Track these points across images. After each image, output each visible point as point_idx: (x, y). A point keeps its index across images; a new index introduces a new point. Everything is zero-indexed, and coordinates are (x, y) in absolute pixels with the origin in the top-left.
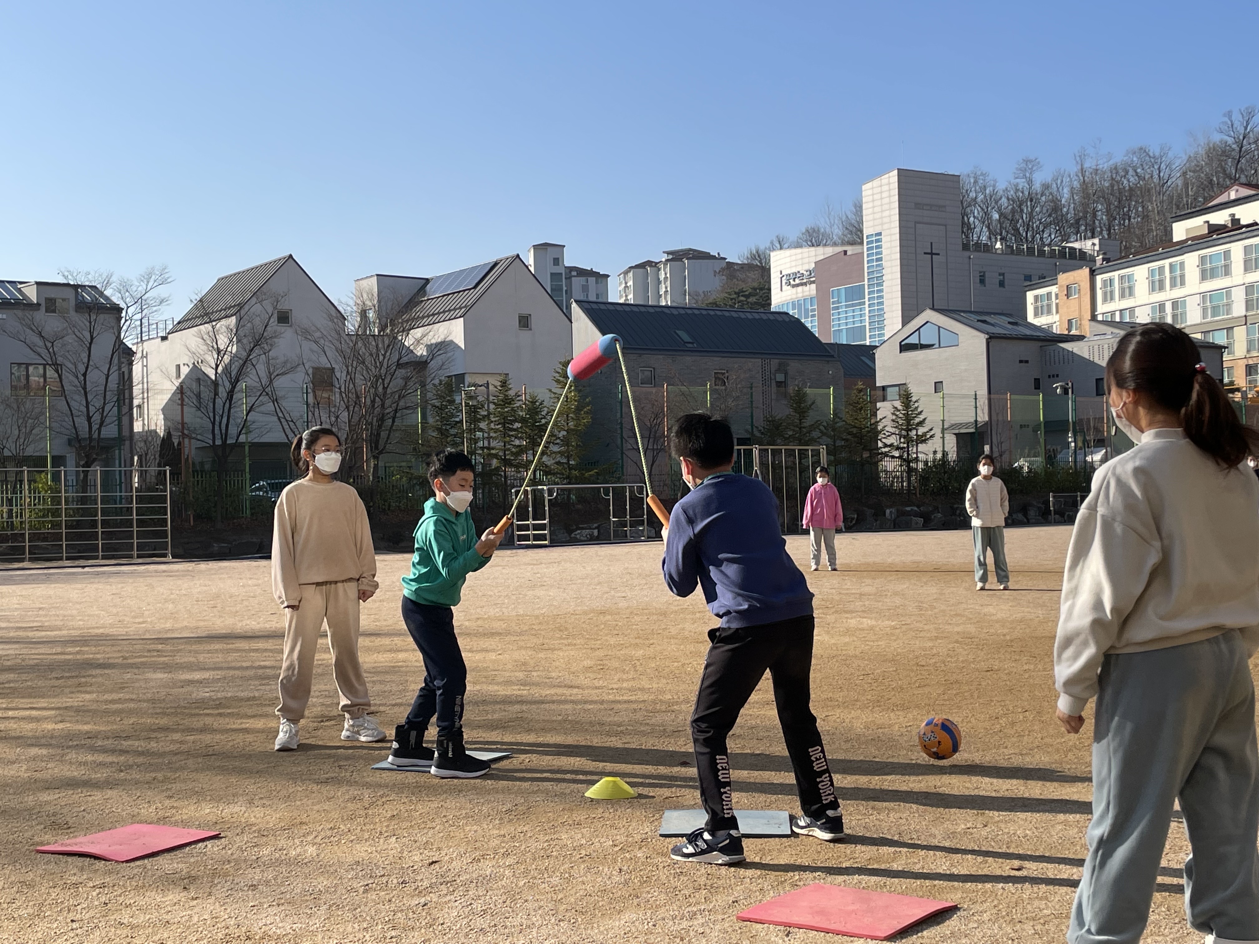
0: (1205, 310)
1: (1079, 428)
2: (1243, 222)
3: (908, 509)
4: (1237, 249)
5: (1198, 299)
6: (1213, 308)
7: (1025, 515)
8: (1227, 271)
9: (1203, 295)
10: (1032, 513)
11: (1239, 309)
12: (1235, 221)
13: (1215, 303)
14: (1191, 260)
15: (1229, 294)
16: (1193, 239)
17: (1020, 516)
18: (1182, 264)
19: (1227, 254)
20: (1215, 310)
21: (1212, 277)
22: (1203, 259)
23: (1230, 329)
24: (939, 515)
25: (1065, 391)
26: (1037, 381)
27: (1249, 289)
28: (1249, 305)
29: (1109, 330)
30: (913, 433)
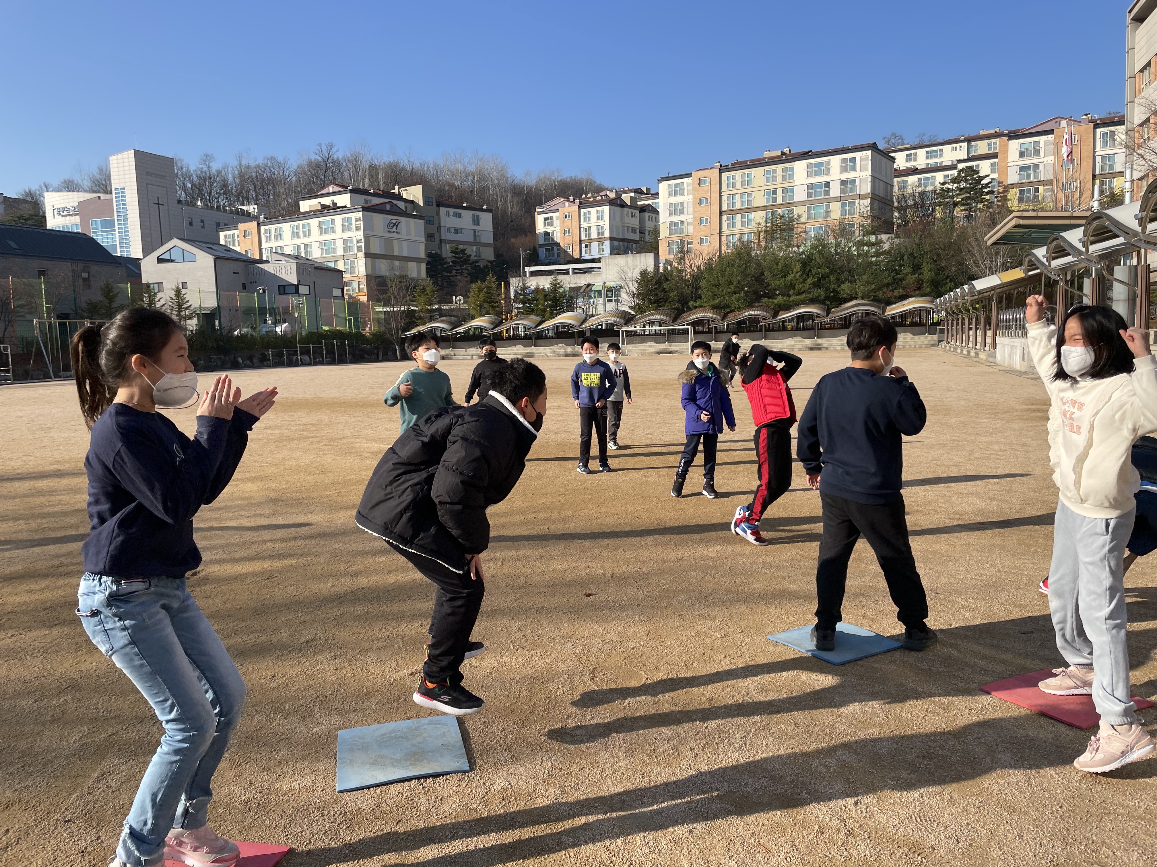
0: (322, 250)
1: (273, 312)
2: (339, 205)
4: (338, 219)
5: (318, 244)
6: (326, 250)
7: (251, 362)
8: (333, 230)
9: (321, 242)
10: (255, 360)
11: (340, 252)
12: (335, 204)
13: (328, 247)
14: (314, 222)
15: (334, 243)
16: (314, 211)
17: (248, 362)
18: (309, 224)
19: (333, 221)
21: (325, 233)
22: (320, 223)
23: (335, 261)
24: (202, 362)
25: (264, 292)
26: (244, 285)
27: (345, 241)
28: (345, 249)
29: (283, 258)
30: (183, 313)
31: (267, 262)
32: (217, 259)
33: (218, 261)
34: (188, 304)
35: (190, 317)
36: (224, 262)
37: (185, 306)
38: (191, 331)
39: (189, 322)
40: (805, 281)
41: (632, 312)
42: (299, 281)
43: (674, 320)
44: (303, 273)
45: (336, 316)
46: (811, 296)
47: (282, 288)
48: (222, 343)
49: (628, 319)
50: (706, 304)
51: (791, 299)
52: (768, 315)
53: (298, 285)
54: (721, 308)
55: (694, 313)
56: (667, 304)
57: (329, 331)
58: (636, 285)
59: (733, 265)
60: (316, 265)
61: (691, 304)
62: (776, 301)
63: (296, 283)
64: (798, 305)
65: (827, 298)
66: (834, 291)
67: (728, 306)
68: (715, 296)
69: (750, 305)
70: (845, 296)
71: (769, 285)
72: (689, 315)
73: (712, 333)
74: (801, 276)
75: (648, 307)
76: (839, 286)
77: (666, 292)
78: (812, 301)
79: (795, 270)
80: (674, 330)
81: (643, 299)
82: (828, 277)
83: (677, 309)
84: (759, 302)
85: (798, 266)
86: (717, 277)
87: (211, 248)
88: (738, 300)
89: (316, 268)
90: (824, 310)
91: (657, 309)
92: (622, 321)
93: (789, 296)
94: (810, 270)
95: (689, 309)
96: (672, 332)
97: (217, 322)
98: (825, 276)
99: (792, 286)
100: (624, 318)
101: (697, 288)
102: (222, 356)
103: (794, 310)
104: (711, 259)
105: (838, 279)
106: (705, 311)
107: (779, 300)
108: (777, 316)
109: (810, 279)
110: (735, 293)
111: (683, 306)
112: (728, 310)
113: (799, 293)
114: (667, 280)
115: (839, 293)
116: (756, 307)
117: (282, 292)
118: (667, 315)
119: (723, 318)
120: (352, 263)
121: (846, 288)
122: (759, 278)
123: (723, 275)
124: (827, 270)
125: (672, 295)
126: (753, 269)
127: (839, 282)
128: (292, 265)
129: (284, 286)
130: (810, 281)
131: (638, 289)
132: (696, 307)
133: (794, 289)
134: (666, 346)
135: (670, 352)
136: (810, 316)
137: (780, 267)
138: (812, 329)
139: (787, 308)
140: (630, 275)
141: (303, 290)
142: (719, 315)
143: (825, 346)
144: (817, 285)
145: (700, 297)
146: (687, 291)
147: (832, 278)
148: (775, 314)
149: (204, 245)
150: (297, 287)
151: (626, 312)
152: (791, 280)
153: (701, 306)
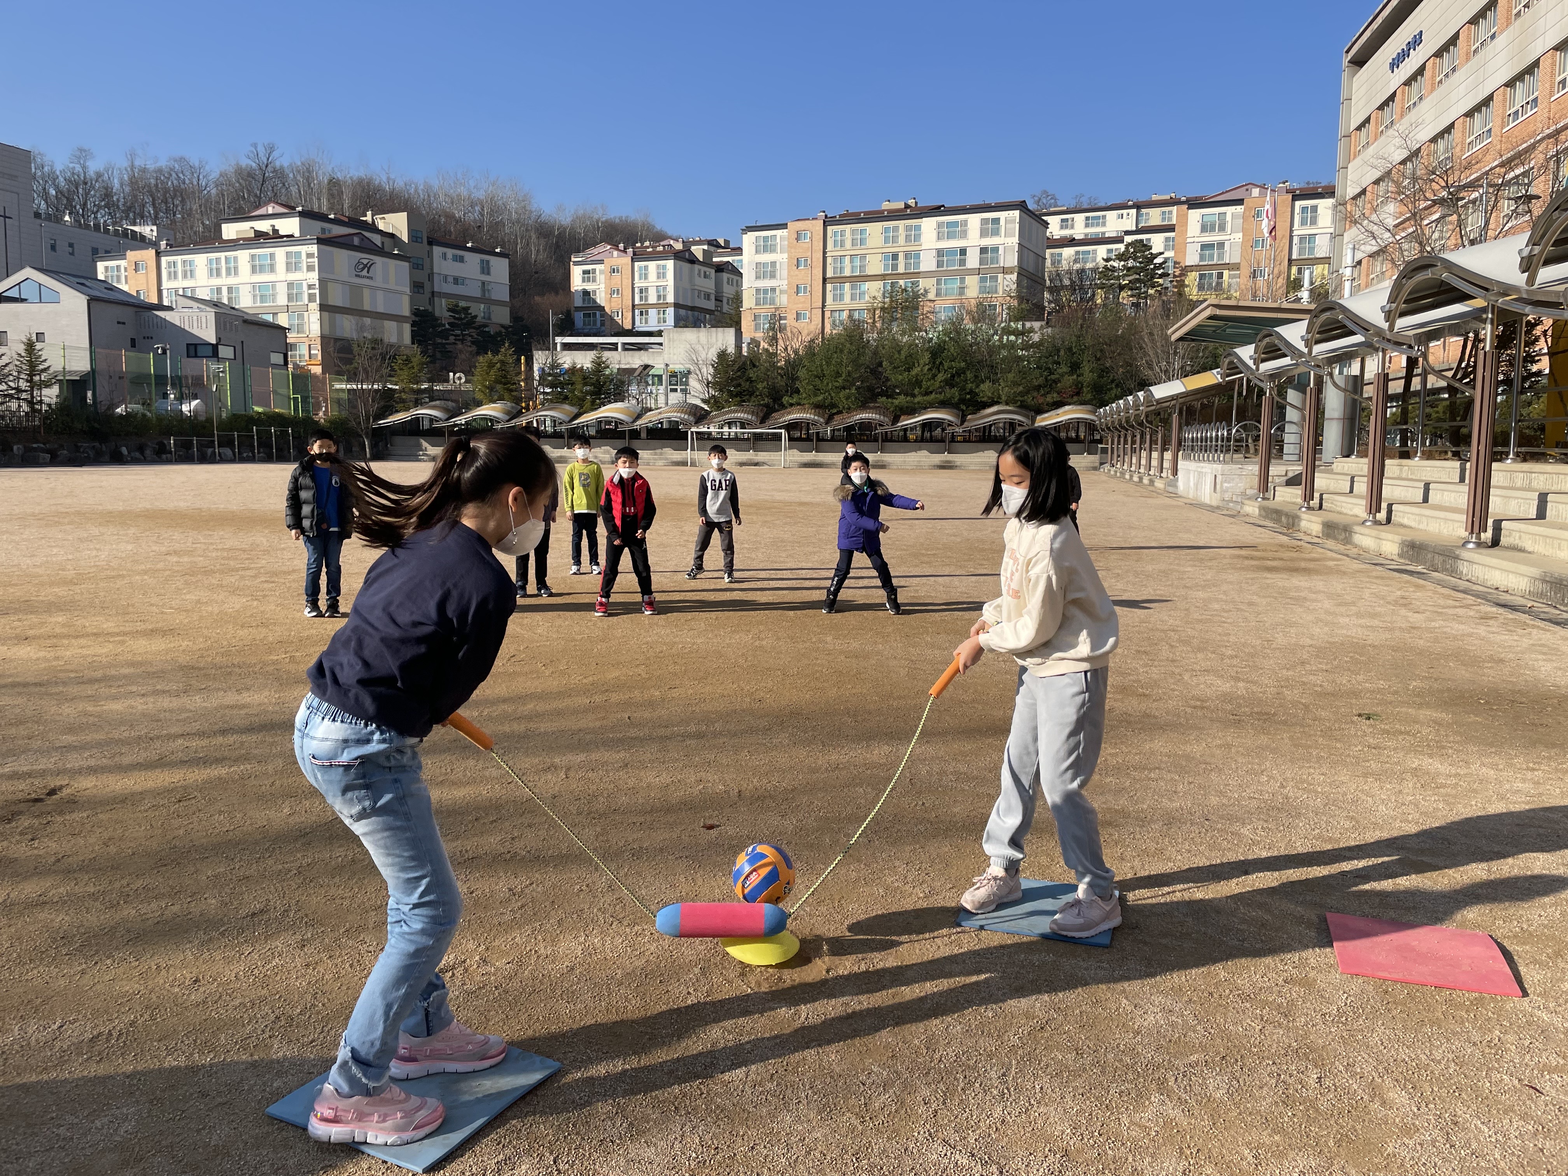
0: (254, 296)
1: (177, 382)
2: (281, 233)
3: (35, 445)
4: (280, 253)
5: (249, 288)
6: (261, 296)
7: (142, 453)
8: (272, 269)
9: (254, 285)
10: (148, 452)
11: (282, 300)
12: (275, 231)
13: (264, 293)
14: (243, 256)
15: (274, 287)
16: (244, 239)
17: (137, 455)
18: (236, 258)
19: (272, 256)
20: (263, 298)
21: (261, 272)
22: (253, 257)
23: (275, 314)
24: (65, 452)
25: (164, 351)
26: (133, 341)
27: (290, 285)
28: (290, 297)
29: (195, 305)
30: (37, 378)
31: (170, 308)
32: (92, 301)
33: (93, 304)
34: (46, 365)
35: (48, 384)
36: (103, 305)
37: (41, 367)
38: (49, 405)
39: (45, 391)
40: (934, 376)
41: (706, 407)
42: (219, 339)
43: (763, 421)
44: (225, 329)
45: (275, 392)
46: (941, 397)
47: (192, 349)
48: (96, 425)
49: (700, 416)
50: (805, 402)
51: (916, 400)
52: (886, 419)
53: (217, 344)
54: (826, 407)
55: (789, 413)
56: (753, 399)
57: (264, 413)
58: (711, 370)
59: (842, 351)
60: (246, 317)
61: (785, 400)
62: (896, 402)
63: (214, 342)
64: (924, 408)
65: (962, 401)
66: (971, 392)
67: (833, 406)
68: (817, 390)
69: (863, 406)
70: (985, 399)
71: (887, 379)
72: (783, 415)
73: (812, 440)
74: (930, 369)
75: (727, 401)
76: (978, 386)
77: (751, 382)
78: (943, 404)
79: (921, 362)
80: (762, 433)
81: (721, 390)
82: (964, 373)
83: (767, 406)
84: (876, 402)
85: (927, 356)
86: (821, 365)
87: (82, 284)
88: (847, 398)
89: (246, 321)
90: (957, 416)
91: (739, 404)
92: (692, 419)
93: (914, 396)
94: (941, 363)
95: (783, 407)
96: (758, 437)
97: (89, 394)
98: (960, 372)
99: (918, 383)
100: (694, 415)
101: (794, 379)
102: (97, 444)
103: (920, 414)
104: (812, 341)
105: (976, 377)
106: (804, 411)
107: (901, 400)
108: (898, 422)
109: (940, 375)
110: (844, 388)
111: (774, 401)
112: (835, 411)
113: (927, 393)
114: (754, 366)
115: (977, 394)
116: (871, 408)
117: (192, 353)
118: (753, 413)
119: (827, 423)
120: (300, 317)
121: (986, 390)
122: (875, 370)
123: (828, 364)
124: (963, 364)
125: (760, 386)
126: (866, 359)
127: (978, 381)
128: (210, 315)
129: (196, 345)
130: (941, 377)
131: (714, 376)
132: (791, 405)
133: (920, 387)
134: (750, 455)
135: (756, 464)
136: (939, 423)
137: (903, 356)
138: (942, 441)
139: (912, 411)
140: (703, 356)
141: (225, 352)
142: (823, 417)
143: (958, 464)
144: (950, 383)
145: (798, 391)
146: (781, 382)
147: (969, 375)
148: (896, 420)
149: (72, 279)
150: (215, 347)
151: (697, 406)
152: (917, 375)
153: (799, 404)
